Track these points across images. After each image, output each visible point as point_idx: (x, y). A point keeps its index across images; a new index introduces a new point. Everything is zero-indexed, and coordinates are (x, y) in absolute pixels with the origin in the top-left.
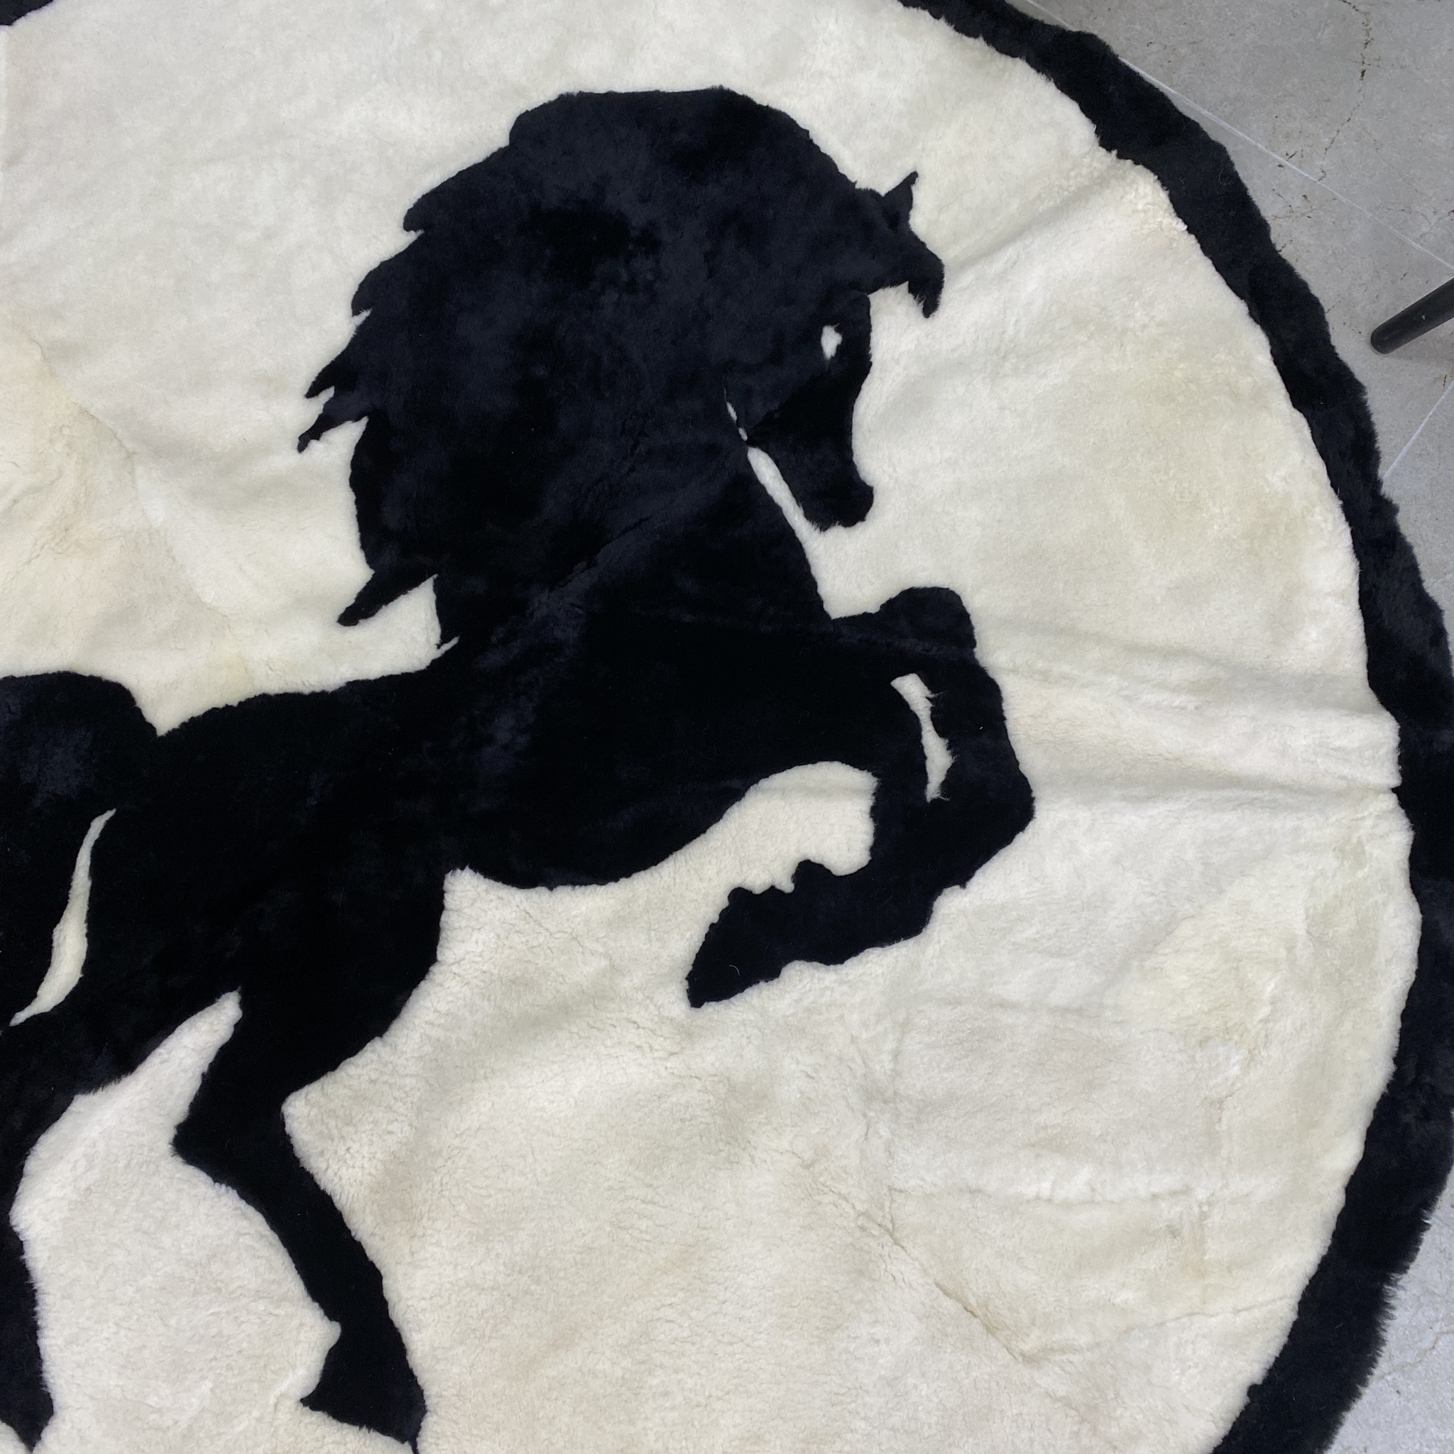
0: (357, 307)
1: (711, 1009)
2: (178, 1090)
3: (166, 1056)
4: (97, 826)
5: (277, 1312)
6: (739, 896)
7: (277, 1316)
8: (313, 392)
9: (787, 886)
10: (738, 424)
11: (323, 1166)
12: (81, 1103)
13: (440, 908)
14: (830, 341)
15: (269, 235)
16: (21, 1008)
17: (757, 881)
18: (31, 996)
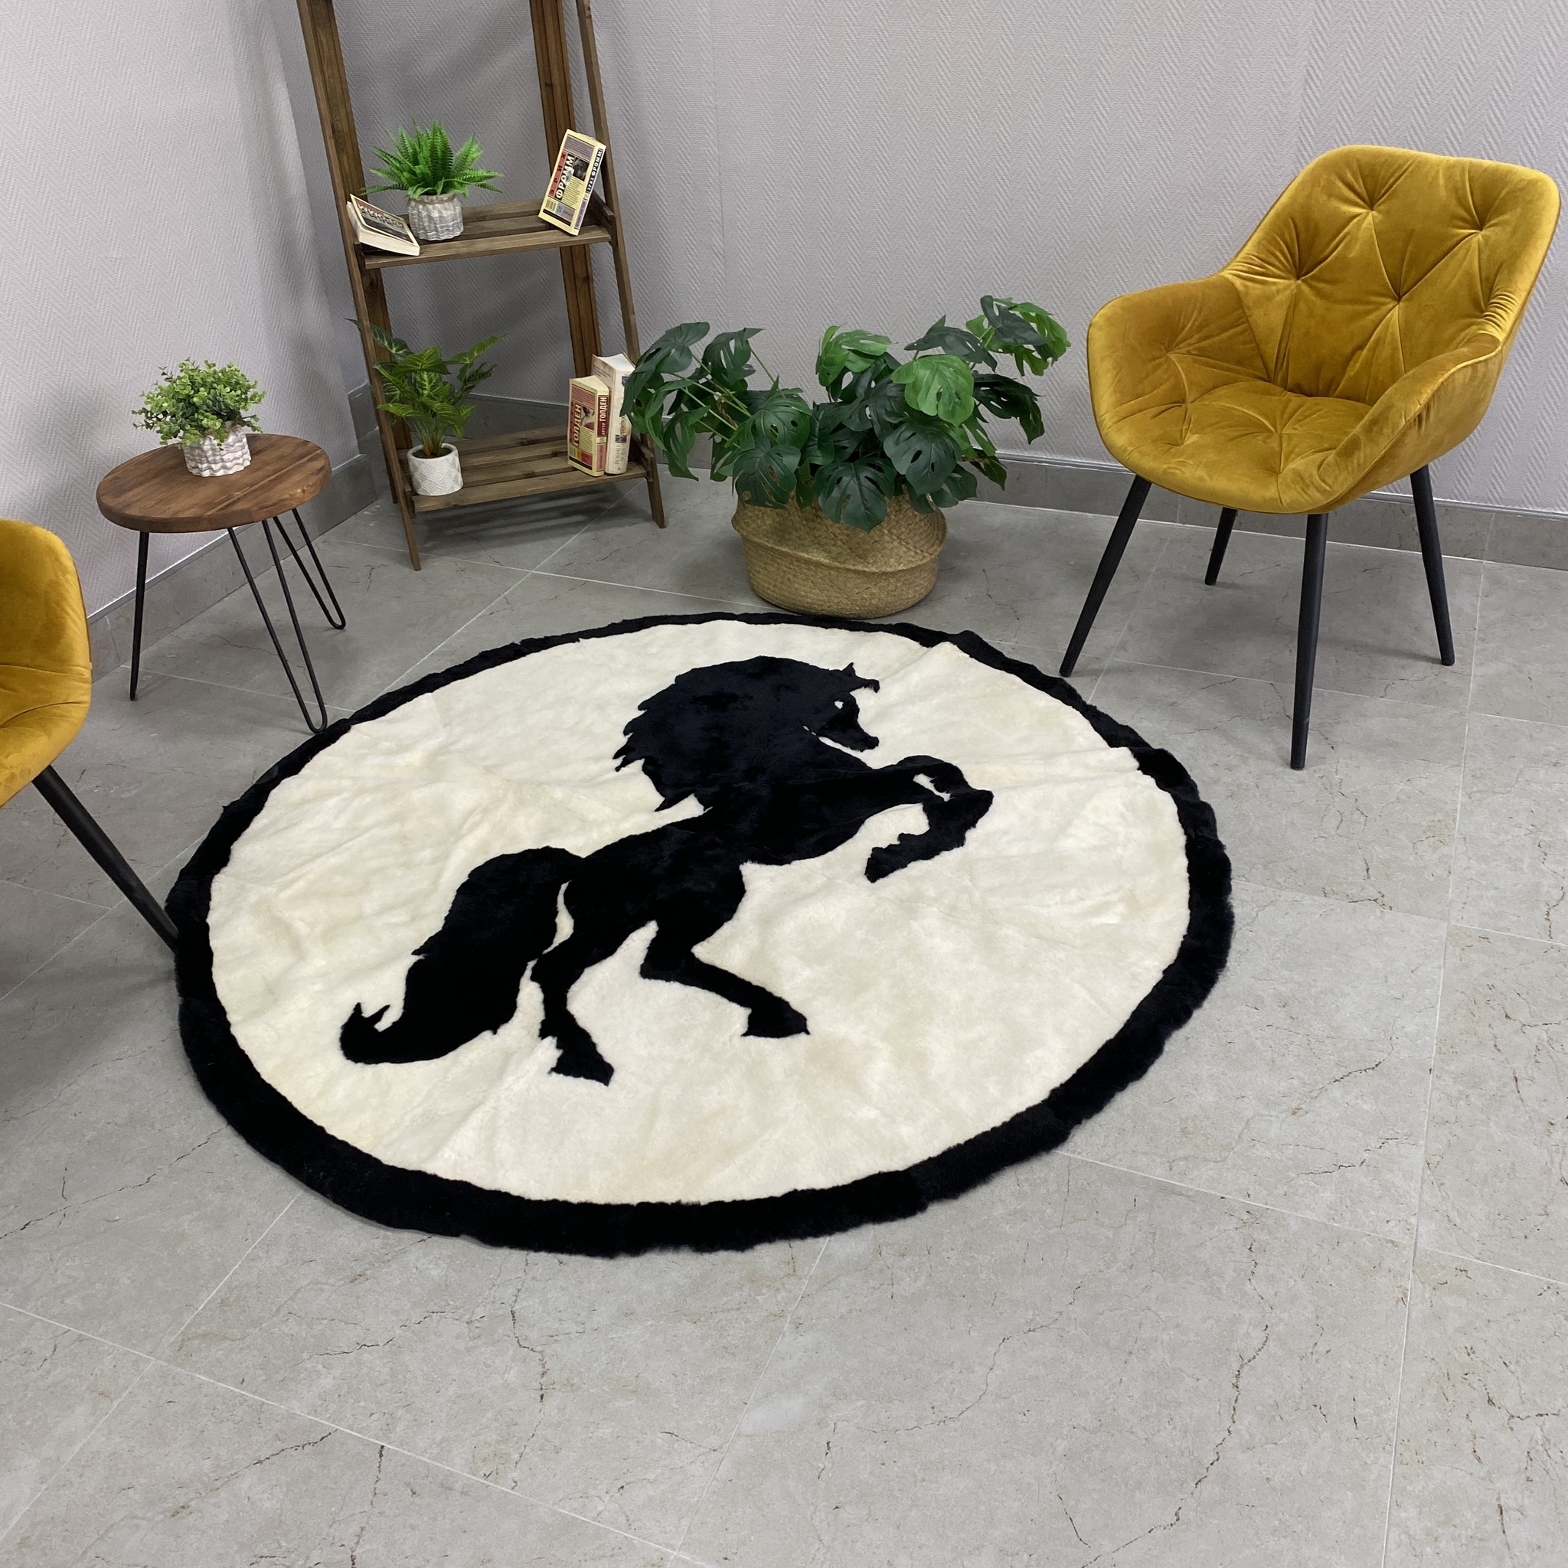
0: (625, 733)
1: (881, 882)
2: (636, 957)
4: (564, 887)
6: (876, 850)
7: (717, 1012)
8: (616, 756)
9: (897, 842)
10: (810, 731)
13: (741, 876)
14: (839, 705)
15: (577, 724)
16: (547, 948)
17: (883, 845)
18: (551, 943)
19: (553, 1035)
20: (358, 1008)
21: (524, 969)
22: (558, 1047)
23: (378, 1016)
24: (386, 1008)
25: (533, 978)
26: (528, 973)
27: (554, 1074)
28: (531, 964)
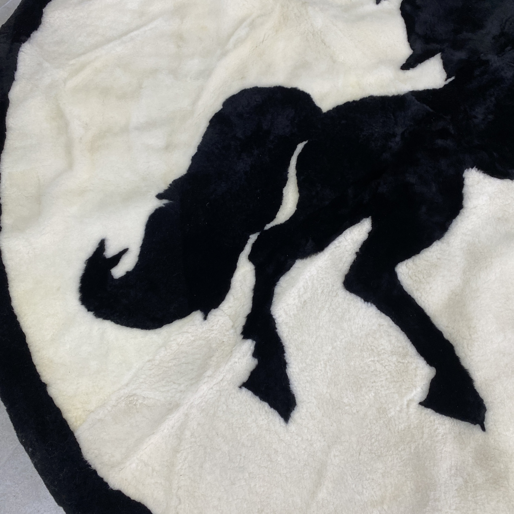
2: (344, 259)
3: (338, 245)
4: (300, 147)
5: (403, 361)
7: (403, 363)
11: (419, 295)
12: (299, 264)
16: (269, 223)
18: (273, 217)
19: (254, 339)
20: (102, 245)
21: (245, 243)
22: (255, 354)
23: (116, 259)
24: (125, 251)
25: (251, 258)
26: (248, 249)
27: (244, 390)
28: (253, 238)
